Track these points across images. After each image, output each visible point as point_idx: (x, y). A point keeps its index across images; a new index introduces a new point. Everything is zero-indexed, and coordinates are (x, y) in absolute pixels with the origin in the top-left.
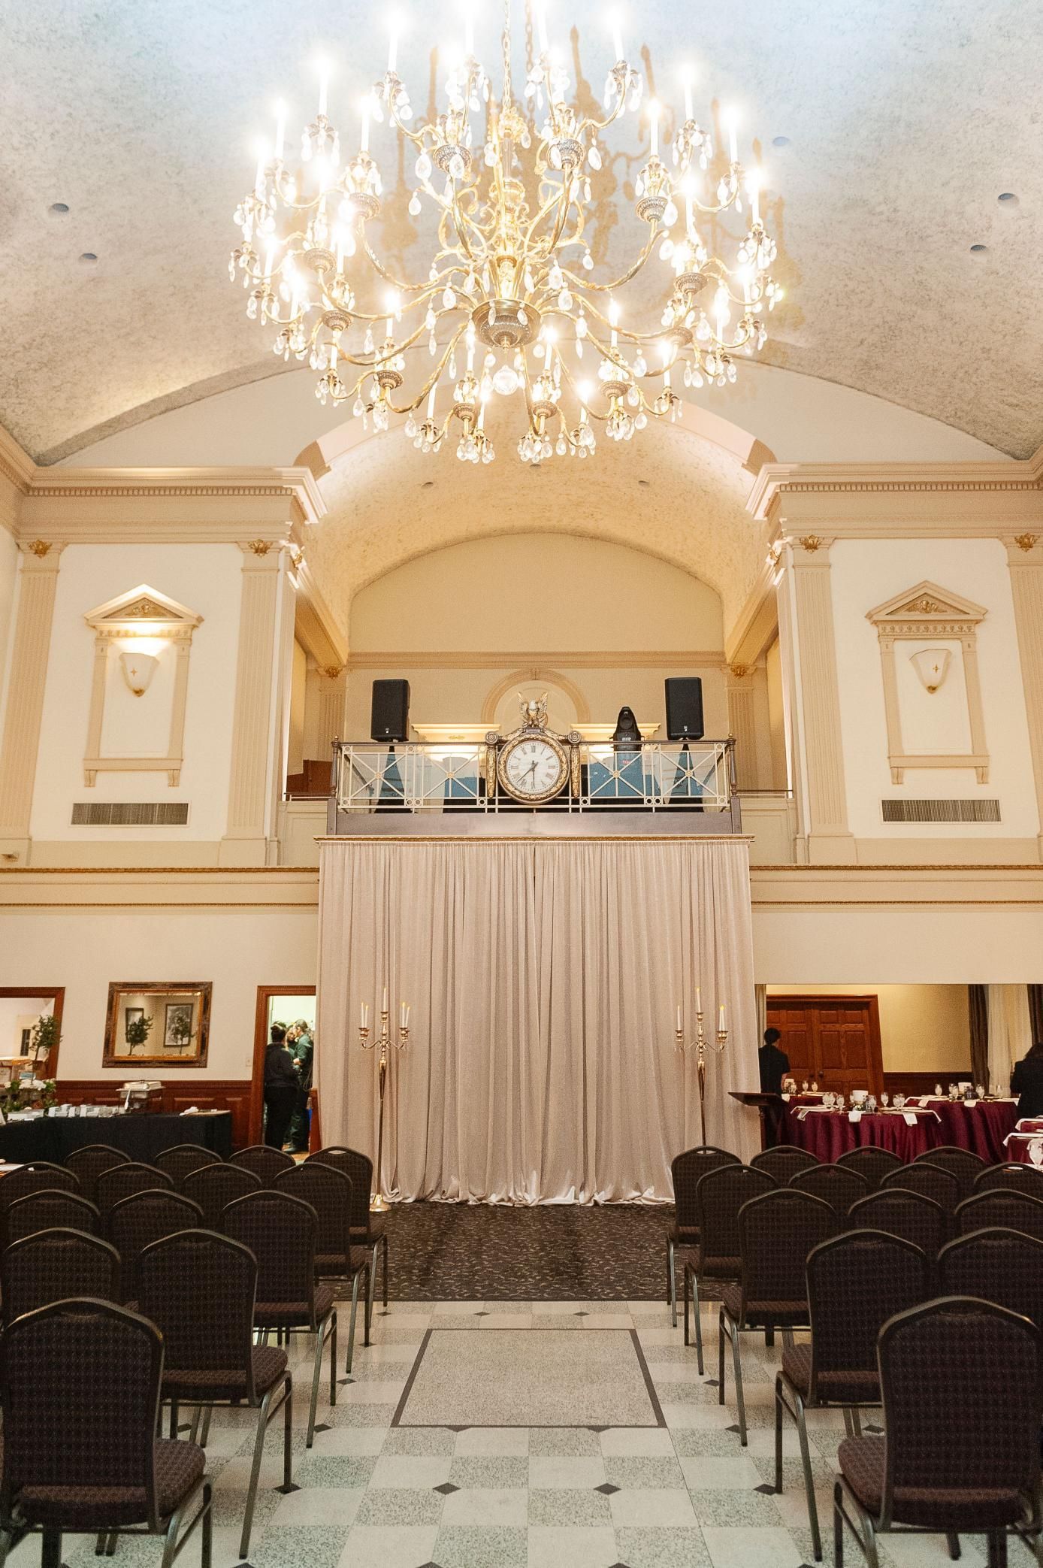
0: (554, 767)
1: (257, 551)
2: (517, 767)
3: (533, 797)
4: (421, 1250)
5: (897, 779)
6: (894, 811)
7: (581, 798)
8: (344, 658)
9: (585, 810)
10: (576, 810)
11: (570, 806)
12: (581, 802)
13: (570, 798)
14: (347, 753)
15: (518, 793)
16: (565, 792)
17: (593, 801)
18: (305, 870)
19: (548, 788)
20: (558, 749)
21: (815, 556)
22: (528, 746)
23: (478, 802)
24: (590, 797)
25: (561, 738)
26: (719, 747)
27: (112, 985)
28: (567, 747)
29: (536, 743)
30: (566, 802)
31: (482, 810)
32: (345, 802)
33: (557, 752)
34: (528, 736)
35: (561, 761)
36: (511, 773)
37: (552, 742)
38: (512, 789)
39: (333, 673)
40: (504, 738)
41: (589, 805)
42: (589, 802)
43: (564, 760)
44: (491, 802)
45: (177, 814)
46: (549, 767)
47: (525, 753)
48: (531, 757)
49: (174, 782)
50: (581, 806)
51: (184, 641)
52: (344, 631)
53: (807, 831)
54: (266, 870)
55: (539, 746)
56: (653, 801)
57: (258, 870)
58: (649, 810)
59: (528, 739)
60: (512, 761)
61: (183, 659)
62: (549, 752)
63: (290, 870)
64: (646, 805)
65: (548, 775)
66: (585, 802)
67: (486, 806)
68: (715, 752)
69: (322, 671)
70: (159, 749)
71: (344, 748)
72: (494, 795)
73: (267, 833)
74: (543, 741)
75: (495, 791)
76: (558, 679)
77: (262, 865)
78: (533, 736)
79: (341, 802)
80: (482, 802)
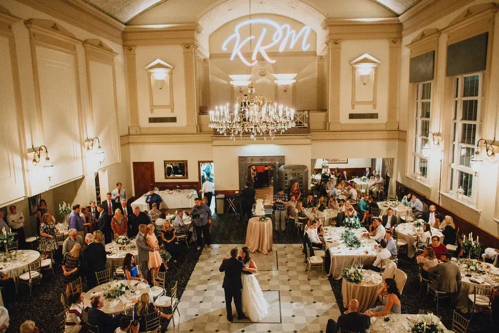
1: (187, 48)
5: (353, 108)
6: (352, 116)
8: (208, 57)
21: (337, 46)
27: (165, 161)
45: (173, 120)
49: (172, 112)
51: (171, 74)
53: (330, 121)
54: (197, 134)
57: (195, 134)
61: (171, 80)
69: (202, 60)
70: (168, 103)
73: (196, 124)
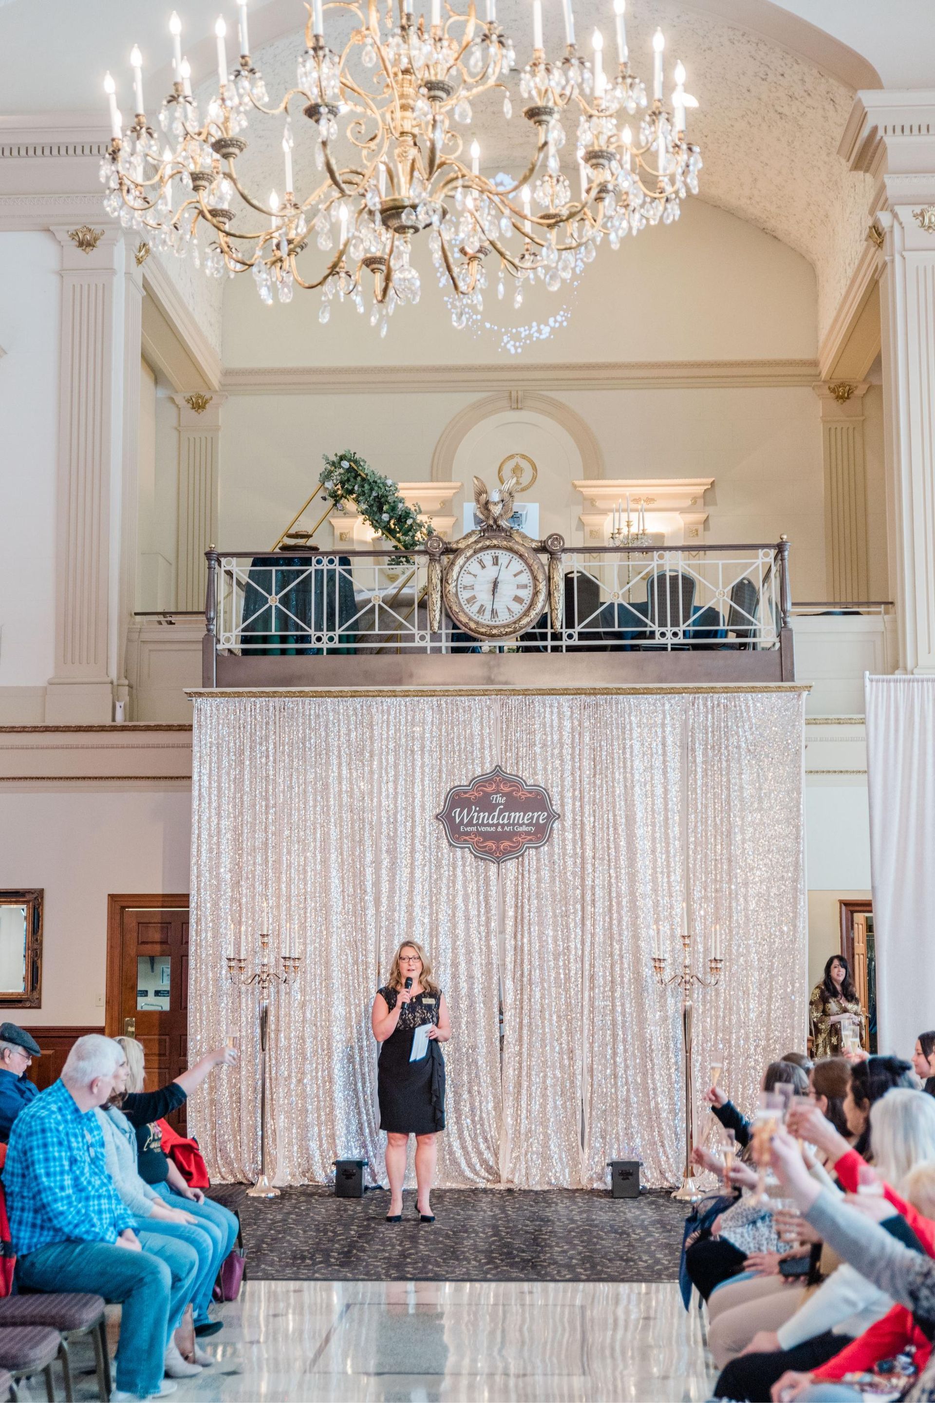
0: (525, 587)
1: (81, 243)
2: (472, 588)
3: (494, 631)
4: (341, 1234)
7: (565, 632)
8: (215, 379)
9: (570, 649)
10: (555, 649)
11: (549, 643)
12: (565, 636)
13: (549, 631)
14: (228, 568)
15: (473, 625)
16: (543, 622)
17: (582, 636)
18: (169, 728)
19: (516, 617)
20: (531, 561)
22: (487, 557)
23: (417, 638)
24: (578, 629)
25: (534, 545)
26: (766, 555)
28: (544, 558)
29: (499, 553)
30: (544, 637)
31: (423, 650)
32: (228, 640)
33: (530, 567)
34: (488, 543)
35: (535, 578)
36: (464, 595)
37: (522, 550)
38: (464, 620)
39: (199, 405)
40: (454, 546)
41: (575, 642)
42: (576, 636)
43: (541, 577)
44: (435, 637)
46: (518, 587)
47: (483, 567)
48: (491, 572)
50: (565, 643)
52: (213, 339)
54: (114, 729)
55: (504, 557)
56: (669, 635)
57: (102, 729)
58: (663, 648)
59: (488, 547)
60: (466, 580)
62: (517, 565)
63: (148, 728)
64: (658, 641)
65: (518, 599)
66: (570, 636)
67: (428, 644)
68: (759, 562)
69: (180, 400)
71: (223, 561)
72: (440, 628)
73: (114, 674)
74: (511, 550)
75: (440, 622)
76: (558, 410)
77: (108, 722)
78: (495, 542)
79: (222, 640)
80: (422, 638)
